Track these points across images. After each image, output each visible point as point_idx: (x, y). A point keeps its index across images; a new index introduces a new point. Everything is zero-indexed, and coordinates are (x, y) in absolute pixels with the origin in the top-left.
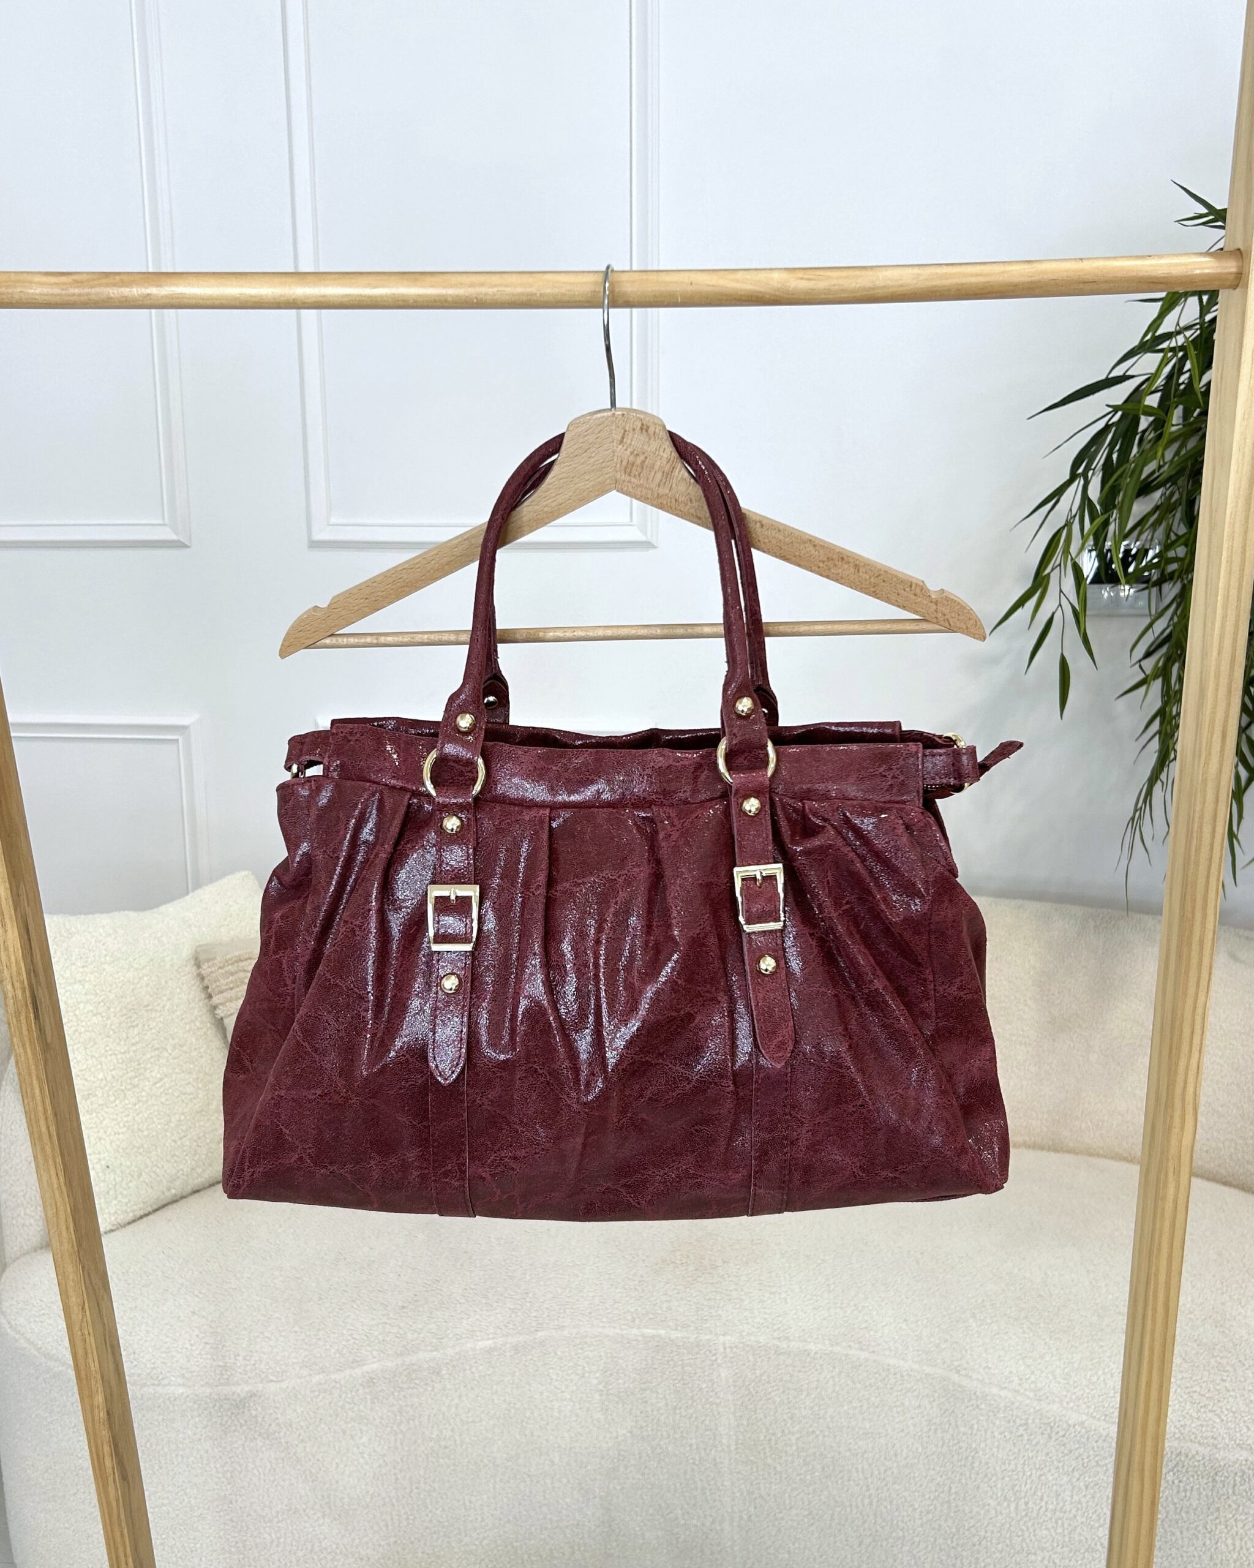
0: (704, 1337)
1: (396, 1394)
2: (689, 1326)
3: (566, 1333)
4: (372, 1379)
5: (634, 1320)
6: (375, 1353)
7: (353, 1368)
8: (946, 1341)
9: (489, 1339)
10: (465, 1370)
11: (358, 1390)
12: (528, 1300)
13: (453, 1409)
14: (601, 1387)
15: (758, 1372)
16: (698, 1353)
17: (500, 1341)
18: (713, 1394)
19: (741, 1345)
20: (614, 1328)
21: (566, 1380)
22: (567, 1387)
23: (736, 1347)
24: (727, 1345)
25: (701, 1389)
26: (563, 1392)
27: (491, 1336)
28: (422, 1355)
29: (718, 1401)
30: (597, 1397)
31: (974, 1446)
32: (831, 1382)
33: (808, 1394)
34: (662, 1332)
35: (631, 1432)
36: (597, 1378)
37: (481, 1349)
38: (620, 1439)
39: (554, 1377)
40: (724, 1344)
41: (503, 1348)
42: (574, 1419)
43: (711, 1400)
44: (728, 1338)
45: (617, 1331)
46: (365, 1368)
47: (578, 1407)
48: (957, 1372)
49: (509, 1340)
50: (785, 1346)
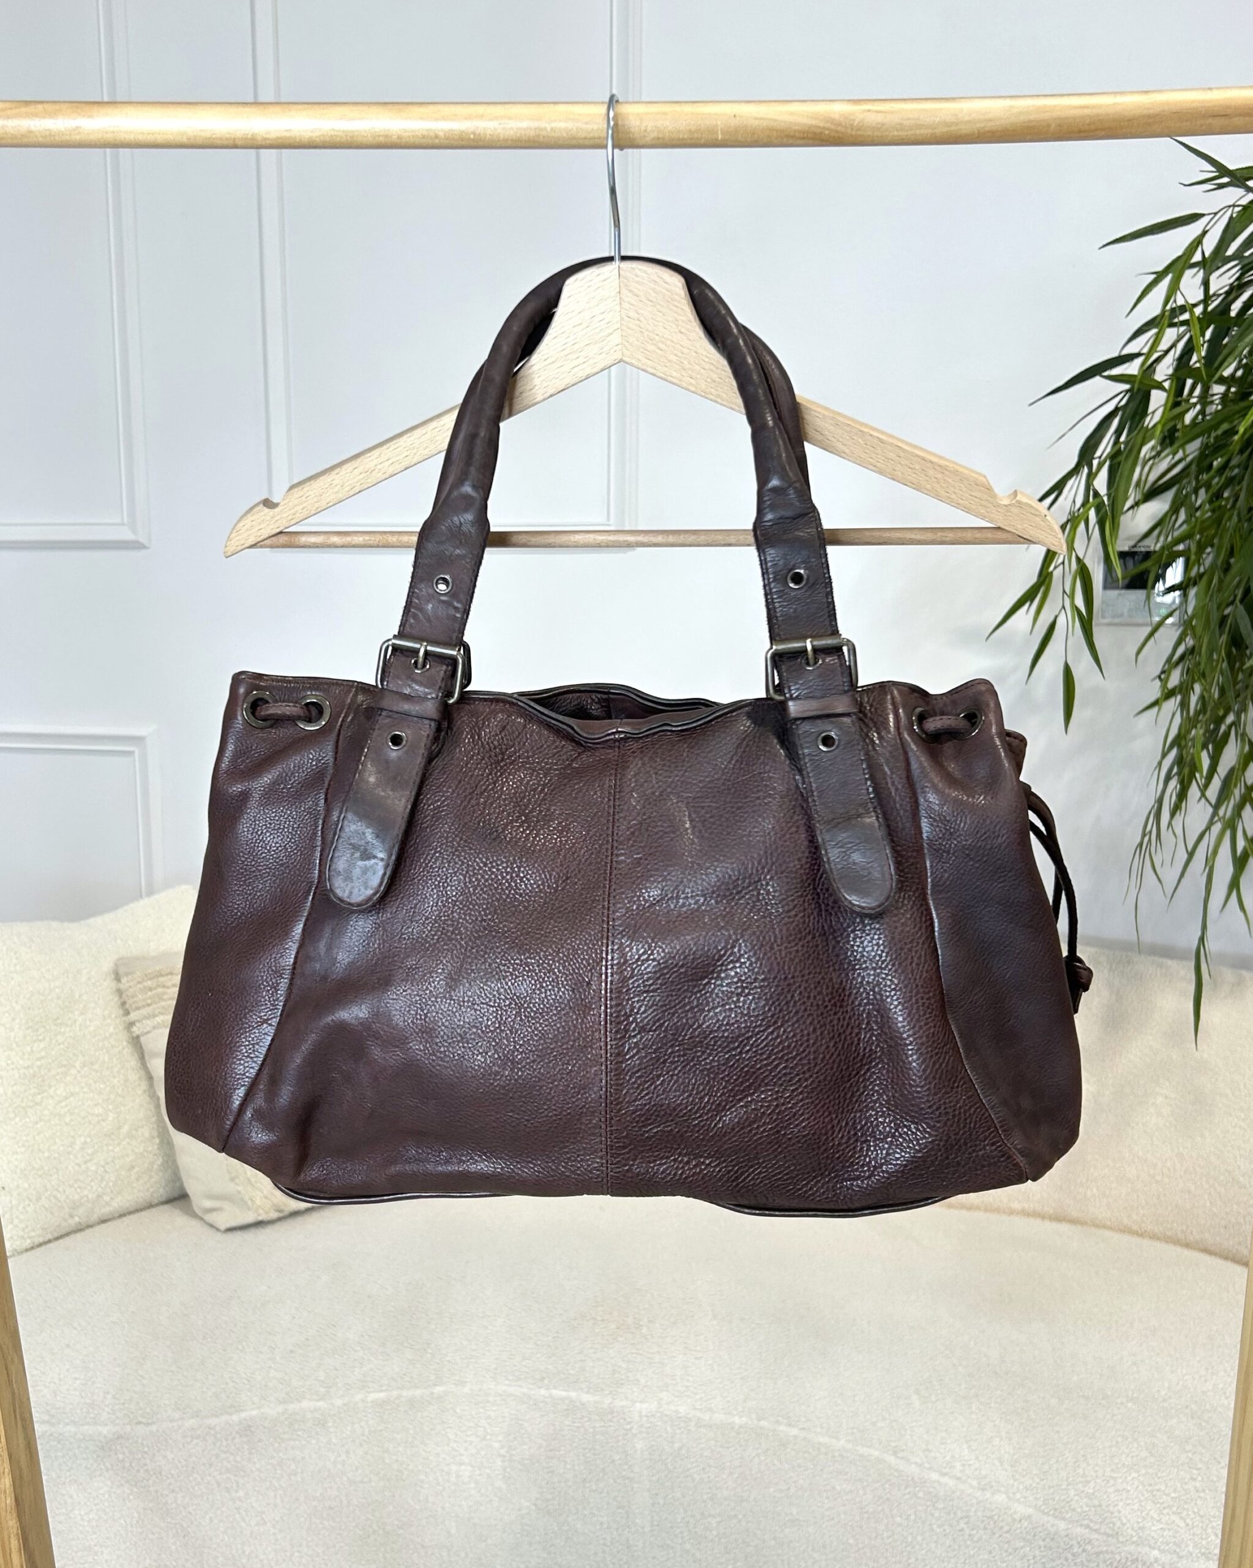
0: (619, 1403)
1: (276, 1445)
2: (602, 1390)
3: (466, 1390)
4: (250, 1426)
5: (543, 1379)
6: (256, 1399)
7: (231, 1414)
8: (884, 1419)
9: (382, 1391)
10: (353, 1423)
11: (234, 1438)
12: (429, 1351)
13: (339, 1466)
14: (503, 1452)
15: (677, 1445)
16: (610, 1421)
17: (395, 1393)
18: (626, 1467)
19: (659, 1415)
20: (520, 1386)
21: (466, 1442)
22: (466, 1449)
23: (653, 1416)
24: (644, 1414)
25: (613, 1461)
26: (461, 1455)
27: (384, 1388)
28: (306, 1405)
29: (632, 1475)
30: (499, 1462)
31: (910, 1539)
32: (756, 1460)
33: (731, 1473)
34: (573, 1394)
35: (535, 1505)
36: (500, 1441)
37: (372, 1402)
38: (524, 1511)
39: (452, 1437)
40: (640, 1412)
41: (397, 1402)
42: (473, 1485)
43: (624, 1473)
44: (645, 1405)
45: (525, 1390)
46: (243, 1415)
47: (477, 1472)
48: (895, 1453)
49: (405, 1393)
50: (707, 1418)
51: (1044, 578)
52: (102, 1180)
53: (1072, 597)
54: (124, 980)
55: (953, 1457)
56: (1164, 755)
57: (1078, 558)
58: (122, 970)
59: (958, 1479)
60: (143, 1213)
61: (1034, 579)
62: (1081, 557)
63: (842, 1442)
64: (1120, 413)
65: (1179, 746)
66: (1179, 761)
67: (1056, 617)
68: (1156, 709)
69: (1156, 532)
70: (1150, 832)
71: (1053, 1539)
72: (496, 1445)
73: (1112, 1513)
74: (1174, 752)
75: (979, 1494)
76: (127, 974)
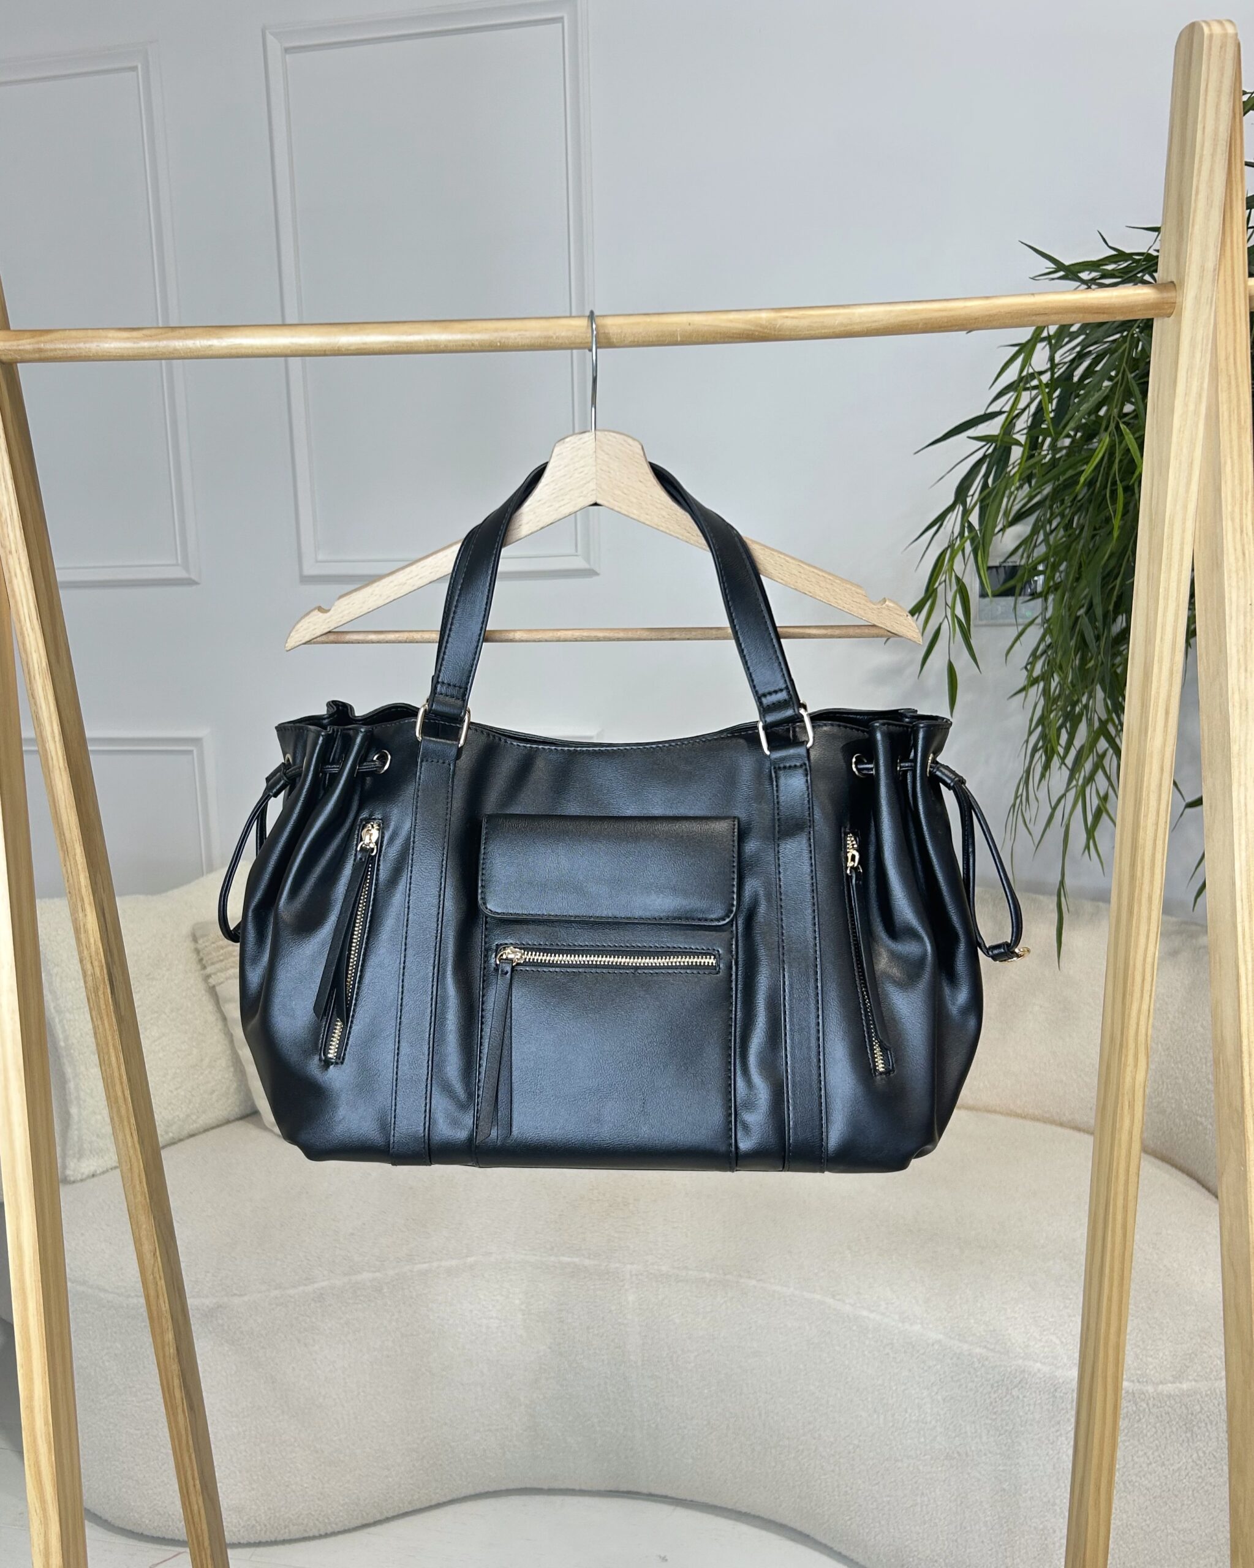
0: (613, 1265)
1: (343, 1308)
2: (601, 1255)
3: (492, 1259)
4: (322, 1294)
5: (552, 1249)
6: (325, 1272)
7: (306, 1285)
8: (824, 1270)
9: (425, 1263)
10: (403, 1289)
11: (310, 1304)
12: (461, 1229)
13: (394, 1323)
14: (523, 1307)
15: (660, 1297)
16: (607, 1279)
17: (435, 1264)
18: (621, 1315)
19: (645, 1273)
20: (535, 1255)
21: (493, 1300)
22: (494, 1306)
24: (634, 1273)
25: (611, 1311)
26: (490, 1311)
28: (366, 1276)
29: (626, 1322)
30: (520, 1316)
31: (847, 1362)
34: (576, 1260)
35: (550, 1348)
36: (520, 1299)
38: (542, 1354)
39: (482, 1297)
40: (631, 1272)
42: (500, 1334)
43: (620, 1320)
44: (635, 1266)
45: (539, 1258)
46: (316, 1286)
47: (503, 1324)
48: (833, 1297)
49: (443, 1263)
50: (684, 1274)
51: (930, 592)
52: (190, 1102)
53: (953, 608)
54: (200, 941)
55: (878, 1297)
56: (1030, 733)
57: (957, 578)
58: (198, 934)
59: (883, 1314)
60: (224, 1128)
61: (921, 594)
62: (960, 576)
63: (792, 1289)
64: (988, 460)
65: (1043, 725)
66: (1043, 736)
67: (941, 624)
68: (1023, 694)
69: (1021, 551)
70: (1022, 795)
71: (958, 1358)
72: (517, 1302)
73: (1004, 1336)
74: (1040, 728)
75: (900, 1325)
76: (203, 936)
